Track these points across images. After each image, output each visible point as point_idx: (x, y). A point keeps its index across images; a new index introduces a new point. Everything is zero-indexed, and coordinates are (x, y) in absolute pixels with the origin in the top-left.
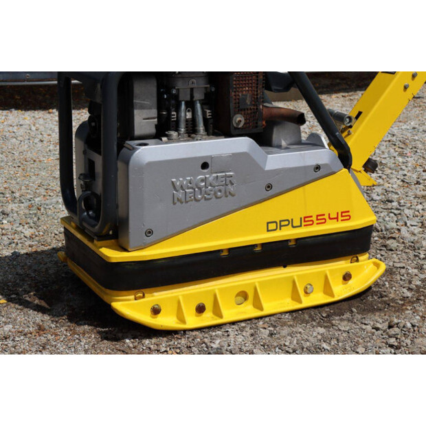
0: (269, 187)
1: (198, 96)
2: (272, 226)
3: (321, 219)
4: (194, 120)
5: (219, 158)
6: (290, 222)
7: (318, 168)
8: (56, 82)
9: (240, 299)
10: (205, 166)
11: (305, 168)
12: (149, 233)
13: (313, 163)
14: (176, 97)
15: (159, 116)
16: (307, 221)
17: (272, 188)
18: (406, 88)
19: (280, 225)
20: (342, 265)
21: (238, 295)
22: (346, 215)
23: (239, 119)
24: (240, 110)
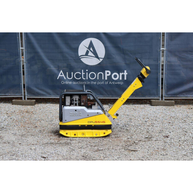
0: (88, 115)
1: (77, 99)
2: (89, 122)
3: (99, 122)
4: (77, 103)
5: (78, 109)
6: (93, 122)
7: (98, 113)
8: (59, 97)
9: (83, 134)
10: (76, 111)
11: (95, 113)
12: (66, 120)
13: (97, 112)
14: (73, 99)
15: (70, 102)
16: (96, 122)
17: (88, 116)
18: (122, 101)
19: (91, 122)
20: (104, 131)
21: (82, 133)
22: (104, 122)
23: (82, 104)
24: (83, 102)
